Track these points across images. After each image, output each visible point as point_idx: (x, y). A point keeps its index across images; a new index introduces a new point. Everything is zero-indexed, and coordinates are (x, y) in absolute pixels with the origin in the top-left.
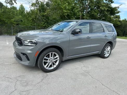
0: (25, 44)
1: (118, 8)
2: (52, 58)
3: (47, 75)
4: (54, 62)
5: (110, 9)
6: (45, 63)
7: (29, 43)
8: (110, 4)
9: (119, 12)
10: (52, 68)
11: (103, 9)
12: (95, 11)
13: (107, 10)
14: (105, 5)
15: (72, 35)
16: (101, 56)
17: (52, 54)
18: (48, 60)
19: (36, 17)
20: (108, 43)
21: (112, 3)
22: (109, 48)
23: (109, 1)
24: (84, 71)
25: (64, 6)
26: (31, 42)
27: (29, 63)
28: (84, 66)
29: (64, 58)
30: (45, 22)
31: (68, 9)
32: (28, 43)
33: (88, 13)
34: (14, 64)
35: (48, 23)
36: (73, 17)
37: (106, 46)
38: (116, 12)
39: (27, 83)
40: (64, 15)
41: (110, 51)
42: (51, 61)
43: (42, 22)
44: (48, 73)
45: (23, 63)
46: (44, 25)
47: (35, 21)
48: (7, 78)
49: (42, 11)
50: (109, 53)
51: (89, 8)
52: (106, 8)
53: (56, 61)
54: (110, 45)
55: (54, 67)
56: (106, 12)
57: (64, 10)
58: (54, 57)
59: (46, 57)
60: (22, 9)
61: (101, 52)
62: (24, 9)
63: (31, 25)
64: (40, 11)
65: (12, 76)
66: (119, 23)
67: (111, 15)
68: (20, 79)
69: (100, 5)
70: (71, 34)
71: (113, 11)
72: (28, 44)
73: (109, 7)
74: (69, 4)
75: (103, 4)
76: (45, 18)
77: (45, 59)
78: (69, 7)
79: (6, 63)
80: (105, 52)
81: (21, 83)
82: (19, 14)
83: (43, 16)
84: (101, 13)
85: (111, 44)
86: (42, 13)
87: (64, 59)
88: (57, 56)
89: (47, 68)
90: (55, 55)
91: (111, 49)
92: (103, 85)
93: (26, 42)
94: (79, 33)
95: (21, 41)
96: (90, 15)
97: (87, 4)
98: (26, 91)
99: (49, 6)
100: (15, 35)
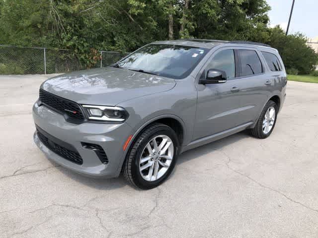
0: (90, 118)
7: (103, 115)
15: (202, 85)
19: (44, 17)
22: (272, 112)
24: (235, 171)
26: (110, 113)
27: (106, 169)
30: (73, 34)
32: (101, 115)
36: (151, 18)
37: (266, 108)
46: (72, 43)
50: (272, 123)
54: (275, 104)
61: (256, 123)
63: (29, 41)
70: (199, 84)
72: (101, 117)
85: (276, 101)
93: (92, 112)
94: (219, 81)
95: (79, 109)
96: (196, 15)
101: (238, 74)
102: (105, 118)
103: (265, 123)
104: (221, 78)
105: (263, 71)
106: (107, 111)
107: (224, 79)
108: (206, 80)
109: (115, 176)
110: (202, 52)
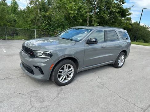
0: (38, 56)
1: (130, 9)
2: (66, 70)
3: (62, 89)
4: (69, 75)
5: (121, 11)
6: (60, 76)
7: (42, 55)
8: (121, 5)
9: (130, 14)
10: (67, 81)
11: (113, 10)
12: (104, 12)
13: (119, 11)
14: (115, 5)
16: (115, 65)
17: (66, 66)
18: (63, 73)
19: (35, 17)
20: (122, 51)
21: (123, 4)
22: (123, 57)
23: (121, 1)
25: (70, 5)
26: (45, 54)
27: (43, 77)
28: (98, 78)
30: (47, 24)
31: (75, 10)
32: (41, 55)
33: (96, 13)
34: (21, 78)
35: (50, 25)
36: (80, 18)
37: (120, 55)
38: (127, 13)
39: (43, 99)
40: (70, 16)
41: (123, 60)
42: (66, 73)
43: (43, 24)
44: (62, 87)
45: (35, 76)
46: (46, 28)
47: (34, 22)
48: (19, 95)
49: (43, 10)
50: (123, 62)
51: (97, 8)
52: (117, 8)
53: (71, 73)
54: (124, 54)
55: (68, 80)
56: (117, 14)
58: (68, 69)
59: (61, 69)
60: (15, 5)
61: (115, 61)
62: (18, 6)
63: (30, 27)
64: (40, 10)
65: (24, 92)
66: (130, 27)
67: (121, 17)
68: (34, 95)
69: (110, 6)
70: (86, 44)
71: (124, 13)
72: (41, 56)
73: (120, 8)
74: (76, 3)
76: (46, 19)
78: (76, 7)
80: (119, 61)
81: (36, 99)
82: (11, 12)
83: (45, 16)
84: (110, 14)
85: (125, 52)
86: (43, 13)
87: (79, 70)
88: (72, 68)
89: (62, 81)
90: (70, 67)
91: (125, 58)
93: (38, 54)
94: (95, 43)
95: (33, 52)
96: (99, 17)
97: (95, 3)
98: (44, 107)
99: (51, 5)
100: (10, 40)
101: (106, 40)
102: (43, 56)
104: (95, 42)
105: (118, 39)
107: (97, 42)
108: (89, 42)
110: (89, 31)
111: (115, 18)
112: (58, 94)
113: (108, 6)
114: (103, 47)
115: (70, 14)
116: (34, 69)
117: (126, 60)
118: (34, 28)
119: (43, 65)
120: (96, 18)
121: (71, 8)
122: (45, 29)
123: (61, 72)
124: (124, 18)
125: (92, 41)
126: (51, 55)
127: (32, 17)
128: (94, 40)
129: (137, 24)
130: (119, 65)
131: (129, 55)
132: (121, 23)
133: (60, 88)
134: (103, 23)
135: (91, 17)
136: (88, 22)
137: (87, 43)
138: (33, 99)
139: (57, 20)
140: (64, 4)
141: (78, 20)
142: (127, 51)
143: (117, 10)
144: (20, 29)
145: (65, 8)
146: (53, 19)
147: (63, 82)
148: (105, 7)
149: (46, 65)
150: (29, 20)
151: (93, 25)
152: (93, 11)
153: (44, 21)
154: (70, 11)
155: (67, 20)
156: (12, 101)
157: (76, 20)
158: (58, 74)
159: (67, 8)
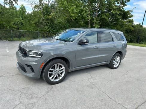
0: (30, 55)
1: (132, 11)
2: (57, 69)
3: (52, 87)
4: (60, 74)
5: (122, 13)
6: (50, 75)
7: (34, 54)
8: (123, 7)
9: (132, 16)
10: (58, 80)
11: (114, 12)
12: (105, 15)
13: (120, 13)
14: (116, 8)
16: (110, 66)
17: (57, 65)
18: (54, 72)
20: (117, 52)
21: (125, 6)
22: (118, 58)
23: (122, 4)
24: (90, 83)
25: (71, 9)
27: (34, 75)
28: (91, 78)
29: (70, 69)
30: (50, 27)
31: (76, 13)
33: (98, 16)
34: (16, 76)
36: (81, 21)
37: (115, 56)
38: (129, 16)
39: (32, 96)
40: (72, 18)
41: (119, 61)
42: (57, 72)
43: (46, 26)
44: (53, 86)
45: (27, 74)
46: (49, 30)
47: (38, 25)
48: (11, 91)
49: (46, 14)
50: (119, 63)
51: (99, 11)
52: (118, 11)
53: (62, 72)
55: (59, 79)
56: (118, 16)
57: (71, 13)
58: (60, 68)
59: (52, 68)
60: (23, 10)
61: (109, 62)
62: (25, 10)
64: (44, 14)
65: (16, 89)
66: (132, 28)
67: (123, 20)
68: (25, 92)
69: (111, 9)
71: (125, 15)
73: (121, 11)
74: (77, 7)
75: (114, 8)
76: (49, 21)
77: (50, 71)
78: (77, 10)
79: (8, 75)
80: (114, 62)
81: (26, 96)
82: (19, 16)
83: (48, 19)
84: (112, 16)
85: (120, 54)
86: (46, 17)
88: (63, 67)
89: (52, 80)
90: (61, 66)
91: (121, 59)
92: (109, 97)
93: (31, 53)
94: (86, 44)
95: (26, 52)
96: (100, 19)
97: (97, 6)
98: (31, 104)
99: (54, 8)
100: (15, 41)
101: (99, 41)
102: (34, 56)
103: (115, 62)
104: (87, 42)
105: (113, 41)
106: (35, 53)
107: (88, 43)
108: (81, 43)
109: (38, 78)
110: (82, 32)
111: (117, 20)
112: (47, 92)
113: (110, 9)
114: (96, 48)
115: (71, 16)
116: (26, 67)
117: (121, 61)
118: (37, 30)
119: (34, 63)
120: (98, 21)
121: (73, 11)
122: (48, 32)
123: (52, 71)
124: (126, 20)
125: (84, 42)
126: (41, 55)
127: (36, 20)
128: (85, 41)
129: (140, 26)
130: (115, 66)
131: (125, 57)
132: (123, 25)
133: (50, 86)
134: (104, 24)
135: (93, 19)
136: (89, 25)
137: (79, 44)
138: (23, 96)
139: (60, 23)
140: (66, 7)
141: (79, 23)
142: (123, 52)
143: (118, 13)
144: (24, 31)
145: (67, 11)
146: (56, 22)
147: (54, 81)
148: (106, 10)
149: (36, 64)
150: (33, 22)
151: (94, 27)
152: (95, 14)
153: (46, 24)
154: (72, 14)
155: (69, 23)
156: (4, 97)
157: (77, 23)
158: (49, 73)
159: (69, 11)
